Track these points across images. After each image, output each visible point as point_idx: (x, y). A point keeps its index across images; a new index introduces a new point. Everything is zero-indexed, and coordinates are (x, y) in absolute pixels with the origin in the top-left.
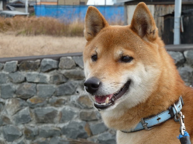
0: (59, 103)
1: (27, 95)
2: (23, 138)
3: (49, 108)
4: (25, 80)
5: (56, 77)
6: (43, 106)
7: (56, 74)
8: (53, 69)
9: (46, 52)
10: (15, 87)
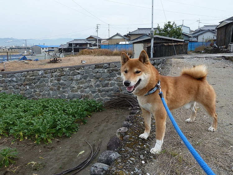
0: (110, 80)
1: (98, 77)
2: (98, 92)
3: (106, 82)
4: (98, 72)
5: (108, 71)
6: (104, 81)
7: (109, 69)
8: (108, 68)
9: (105, 62)
10: (94, 74)
